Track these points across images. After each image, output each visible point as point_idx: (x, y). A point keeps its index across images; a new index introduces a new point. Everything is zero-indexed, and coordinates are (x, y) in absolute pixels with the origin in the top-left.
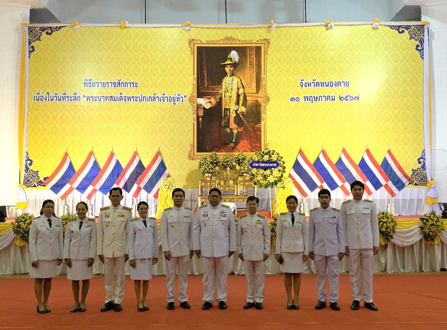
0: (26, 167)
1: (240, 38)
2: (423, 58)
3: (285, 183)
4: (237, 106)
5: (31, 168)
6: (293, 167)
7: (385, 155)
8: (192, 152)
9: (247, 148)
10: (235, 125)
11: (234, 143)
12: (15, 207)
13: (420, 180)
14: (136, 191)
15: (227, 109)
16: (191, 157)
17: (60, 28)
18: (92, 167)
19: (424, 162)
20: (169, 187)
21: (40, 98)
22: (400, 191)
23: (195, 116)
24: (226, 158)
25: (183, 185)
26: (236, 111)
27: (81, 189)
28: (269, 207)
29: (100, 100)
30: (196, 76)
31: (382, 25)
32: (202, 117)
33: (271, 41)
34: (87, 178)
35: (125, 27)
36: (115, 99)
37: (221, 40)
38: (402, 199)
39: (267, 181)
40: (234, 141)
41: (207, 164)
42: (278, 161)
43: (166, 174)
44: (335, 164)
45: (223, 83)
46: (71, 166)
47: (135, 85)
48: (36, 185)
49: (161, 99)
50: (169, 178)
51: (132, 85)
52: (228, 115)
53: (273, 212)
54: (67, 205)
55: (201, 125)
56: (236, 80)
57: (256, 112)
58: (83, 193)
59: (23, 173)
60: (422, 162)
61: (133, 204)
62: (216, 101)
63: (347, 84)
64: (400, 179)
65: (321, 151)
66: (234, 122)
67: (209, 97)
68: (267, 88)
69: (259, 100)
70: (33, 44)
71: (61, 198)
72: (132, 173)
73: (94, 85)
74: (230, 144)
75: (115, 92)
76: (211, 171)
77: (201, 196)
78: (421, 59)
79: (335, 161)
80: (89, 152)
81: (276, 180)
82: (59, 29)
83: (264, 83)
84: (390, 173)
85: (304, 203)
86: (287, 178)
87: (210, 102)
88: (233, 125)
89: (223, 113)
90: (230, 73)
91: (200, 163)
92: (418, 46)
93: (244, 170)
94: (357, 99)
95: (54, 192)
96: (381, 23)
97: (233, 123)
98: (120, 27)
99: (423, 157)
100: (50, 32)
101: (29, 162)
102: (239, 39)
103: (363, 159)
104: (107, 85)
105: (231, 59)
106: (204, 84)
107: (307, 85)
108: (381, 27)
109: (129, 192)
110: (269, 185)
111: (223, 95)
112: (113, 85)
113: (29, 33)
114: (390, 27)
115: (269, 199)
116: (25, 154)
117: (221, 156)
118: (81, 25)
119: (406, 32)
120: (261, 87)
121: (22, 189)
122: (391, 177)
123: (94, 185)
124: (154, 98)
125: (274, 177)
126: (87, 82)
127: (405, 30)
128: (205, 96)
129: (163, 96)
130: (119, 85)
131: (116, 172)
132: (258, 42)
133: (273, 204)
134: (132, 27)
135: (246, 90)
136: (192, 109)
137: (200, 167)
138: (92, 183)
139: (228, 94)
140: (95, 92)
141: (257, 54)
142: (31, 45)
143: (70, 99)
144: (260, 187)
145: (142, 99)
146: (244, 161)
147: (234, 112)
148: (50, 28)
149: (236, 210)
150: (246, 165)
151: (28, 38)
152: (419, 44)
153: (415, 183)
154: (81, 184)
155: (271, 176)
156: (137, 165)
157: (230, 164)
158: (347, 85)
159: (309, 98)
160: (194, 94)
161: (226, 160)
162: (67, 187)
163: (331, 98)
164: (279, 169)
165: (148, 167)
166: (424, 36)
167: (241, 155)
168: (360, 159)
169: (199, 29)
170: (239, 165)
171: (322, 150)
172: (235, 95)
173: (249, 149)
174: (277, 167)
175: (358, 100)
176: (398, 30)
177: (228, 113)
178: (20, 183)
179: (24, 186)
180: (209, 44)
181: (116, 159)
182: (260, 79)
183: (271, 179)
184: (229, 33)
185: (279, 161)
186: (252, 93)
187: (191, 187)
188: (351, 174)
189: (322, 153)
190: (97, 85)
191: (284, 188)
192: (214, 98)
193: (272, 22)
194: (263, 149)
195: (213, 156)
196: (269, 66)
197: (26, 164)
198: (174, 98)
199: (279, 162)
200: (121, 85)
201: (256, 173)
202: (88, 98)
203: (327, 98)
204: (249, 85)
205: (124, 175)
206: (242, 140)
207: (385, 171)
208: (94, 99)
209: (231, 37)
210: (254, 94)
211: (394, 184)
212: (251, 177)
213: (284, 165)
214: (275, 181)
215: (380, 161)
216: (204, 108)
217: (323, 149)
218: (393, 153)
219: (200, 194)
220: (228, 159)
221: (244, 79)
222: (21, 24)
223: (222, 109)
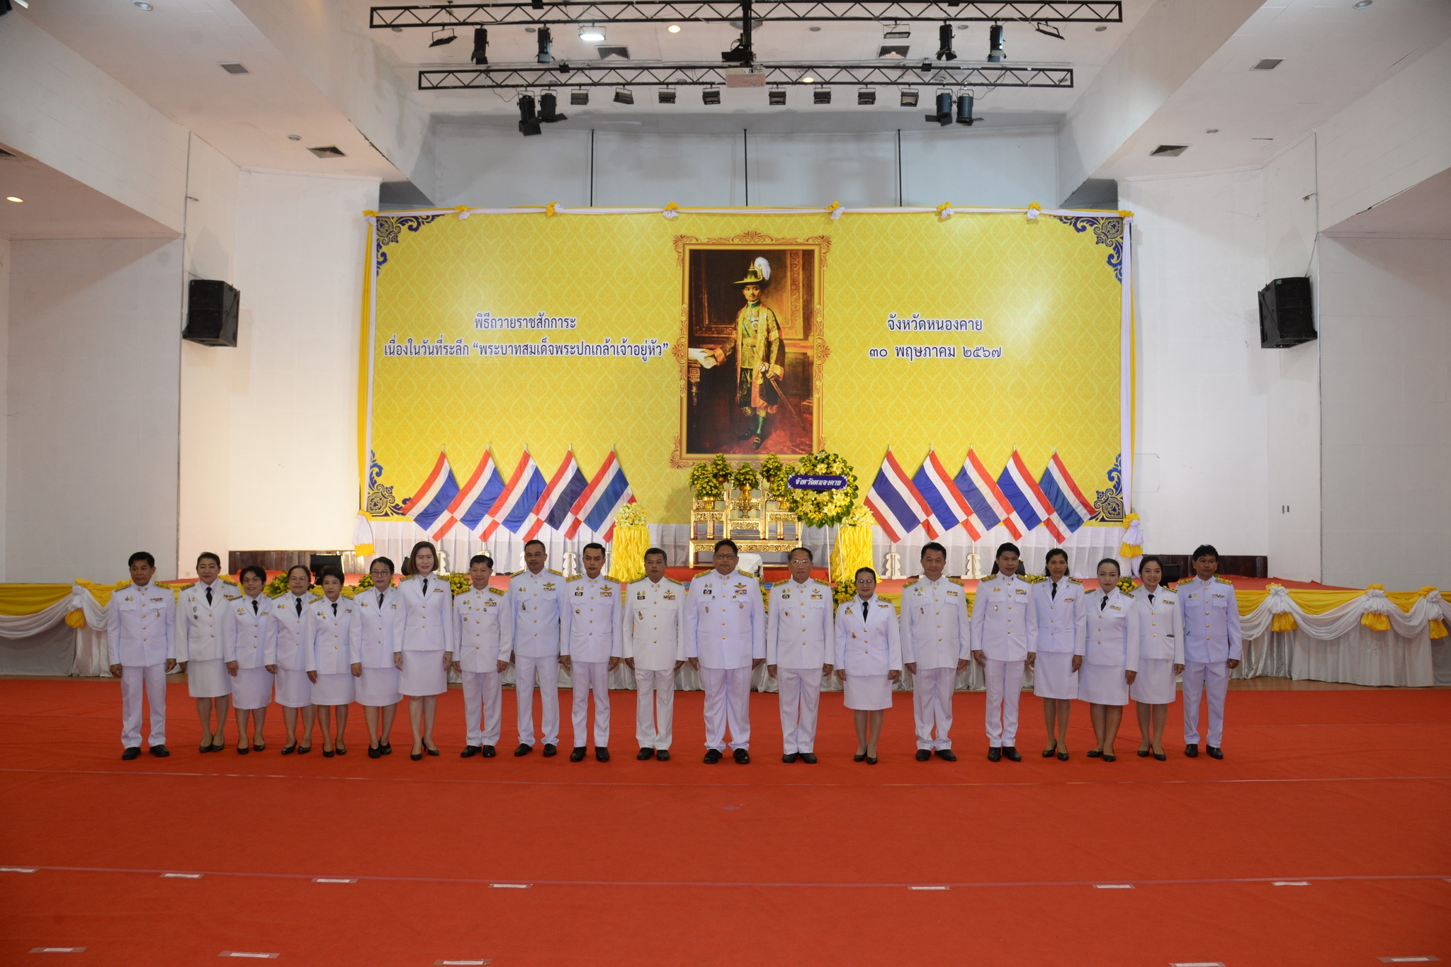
0: (371, 479)
1: (772, 233)
2: (1120, 280)
3: (857, 516)
4: (767, 364)
5: (379, 480)
6: (874, 485)
7: (1048, 463)
8: (678, 453)
9: (784, 446)
10: (762, 402)
11: (758, 435)
12: (353, 553)
13: (1111, 512)
14: (570, 527)
15: (747, 369)
16: (675, 463)
17: (434, 217)
18: (490, 481)
19: (1119, 478)
20: (633, 521)
21: (396, 349)
22: (1072, 531)
23: (684, 383)
24: (744, 467)
25: (660, 517)
26: (764, 374)
27: (471, 521)
28: (826, 561)
29: (504, 352)
30: (686, 306)
31: (1045, 215)
32: (699, 385)
33: (833, 241)
34: (480, 501)
35: (555, 214)
36: (533, 351)
37: (737, 236)
38: (1077, 548)
39: (822, 514)
40: (759, 432)
41: (707, 477)
42: (843, 476)
43: (628, 494)
44: (954, 480)
45: (740, 320)
46: (451, 478)
47: (571, 323)
48: (389, 513)
49: (619, 349)
50: (634, 504)
51: (565, 324)
52: (747, 381)
53: (833, 572)
54: (445, 552)
55: (695, 400)
56: (764, 313)
57: (804, 375)
58: (473, 529)
59: (366, 489)
60: (1116, 477)
61: (565, 551)
62: (725, 354)
63: (977, 326)
64: (1074, 510)
65: (928, 454)
66: (760, 395)
67: (712, 346)
68: (825, 330)
69: (810, 353)
70: (384, 249)
71: (433, 537)
72: (564, 493)
73: (494, 324)
74: (751, 439)
75: (533, 337)
76: (714, 492)
77: (694, 539)
78: (1118, 282)
79: (953, 473)
80: (484, 451)
81: (839, 511)
82: (432, 220)
83: (819, 319)
84: (1057, 498)
85: (893, 554)
86: (861, 507)
87: (713, 356)
88: (757, 401)
89: (739, 377)
90: (753, 301)
91: (694, 475)
92: (1111, 256)
93: (778, 490)
94: (996, 355)
95: (421, 526)
96: (1043, 212)
97: (758, 398)
98: (544, 214)
99: (1117, 469)
100: (415, 225)
101: (376, 470)
102: (771, 235)
103: (1006, 471)
104: (518, 324)
105: (755, 273)
106: (702, 320)
107: (902, 325)
108: (1043, 218)
109: (557, 528)
110: (826, 522)
111: (739, 343)
112: (529, 324)
113: (378, 229)
114: (1060, 218)
115: (825, 545)
116: (368, 455)
117: (734, 460)
118: (472, 212)
119: (1090, 229)
120: (814, 328)
121: (365, 520)
122: (1058, 505)
123: (493, 514)
124: (606, 347)
125: (836, 507)
126: (480, 318)
127: (1087, 226)
128: (703, 344)
129: (624, 344)
130: (540, 324)
131: (534, 488)
132: (807, 241)
133: (834, 556)
134: (566, 214)
135: (783, 334)
136: (678, 369)
137: (693, 483)
138: (490, 510)
139: (748, 341)
140: (496, 336)
141: (806, 264)
142: (381, 251)
143: (450, 351)
144: (808, 524)
145: (584, 349)
146: (778, 473)
147: (761, 375)
148: (416, 218)
149: (762, 569)
150: (782, 480)
151: (375, 237)
152: (1114, 253)
153: (1101, 517)
154: (469, 512)
155: (830, 504)
156: (573, 478)
157: (752, 477)
158: (979, 327)
159: (905, 351)
160: (682, 341)
161: (744, 471)
162: (444, 517)
163: (948, 352)
164: (845, 491)
165: (593, 481)
166: (1122, 238)
167: (773, 460)
168: (1000, 471)
169: (694, 216)
170: (768, 481)
171: (930, 451)
172: (763, 341)
173: (789, 448)
174: (842, 486)
175: (998, 356)
176: (1075, 225)
177: (748, 377)
178: (360, 509)
179: (368, 514)
180: (713, 244)
181: (533, 466)
182: (811, 313)
183: (830, 510)
184: (754, 225)
185: (846, 475)
186: (794, 340)
187: (675, 521)
188: (983, 500)
189: (928, 458)
190: (499, 323)
191: (854, 525)
192: (721, 348)
193: (835, 206)
194: (815, 452)
195: (719, 462)
196: (828, 289)
197: (371, 474)
198: (644, 349)
199: (845, 477)
200: (543, 323)
201: (802, 498)
202: (483, 350)
203: (941, 351)
204: (790, 323)
205: (548, 495)
206: (775, 431)
207: (1048, 493)
208: (496, 350)
209: (756, 232)
210: (799, 342)
211: (1063, 520)
212: (792, 505)
213: (856, 483)
214: (838, 513)
215: (1037, 476)
216: (702, 368)
217: (932, 450)
218: (1062, 460)
219: (692, 537)
220: (748, 469)
221: (781, 312)
222: (363, 212)
223: (736, 370)
